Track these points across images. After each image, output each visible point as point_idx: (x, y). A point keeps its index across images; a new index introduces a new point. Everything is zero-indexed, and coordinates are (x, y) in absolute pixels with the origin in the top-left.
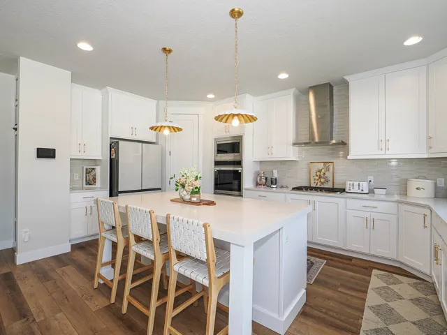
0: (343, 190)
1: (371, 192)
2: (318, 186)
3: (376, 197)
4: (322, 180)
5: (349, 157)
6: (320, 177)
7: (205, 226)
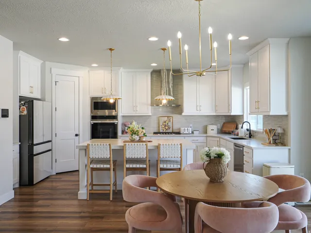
0: (179, 133)
1: (193, 133)
2: (164, 131)
3: (194, 135)
4: (167, 128)
5: (183, 114)
6: (165, 126)
7: (181, 145)
